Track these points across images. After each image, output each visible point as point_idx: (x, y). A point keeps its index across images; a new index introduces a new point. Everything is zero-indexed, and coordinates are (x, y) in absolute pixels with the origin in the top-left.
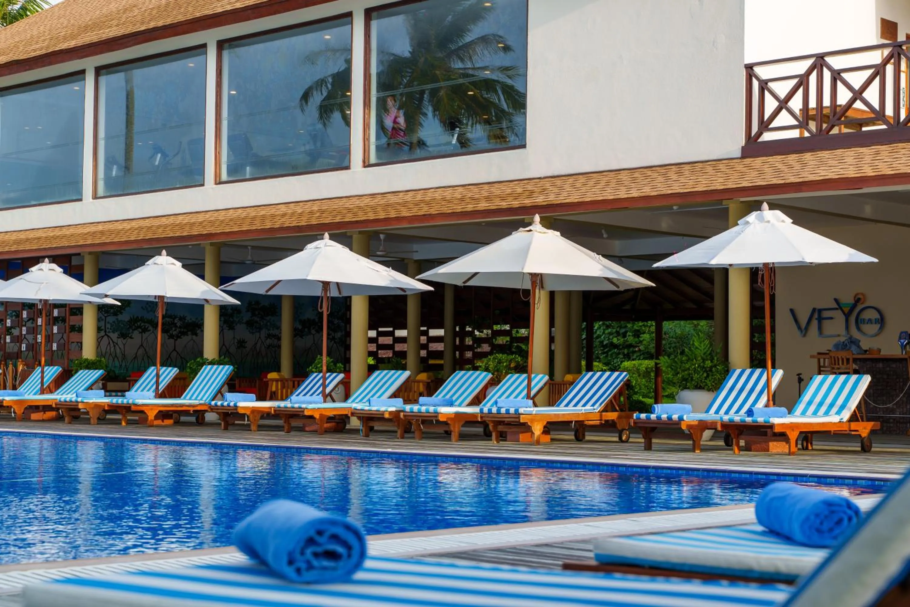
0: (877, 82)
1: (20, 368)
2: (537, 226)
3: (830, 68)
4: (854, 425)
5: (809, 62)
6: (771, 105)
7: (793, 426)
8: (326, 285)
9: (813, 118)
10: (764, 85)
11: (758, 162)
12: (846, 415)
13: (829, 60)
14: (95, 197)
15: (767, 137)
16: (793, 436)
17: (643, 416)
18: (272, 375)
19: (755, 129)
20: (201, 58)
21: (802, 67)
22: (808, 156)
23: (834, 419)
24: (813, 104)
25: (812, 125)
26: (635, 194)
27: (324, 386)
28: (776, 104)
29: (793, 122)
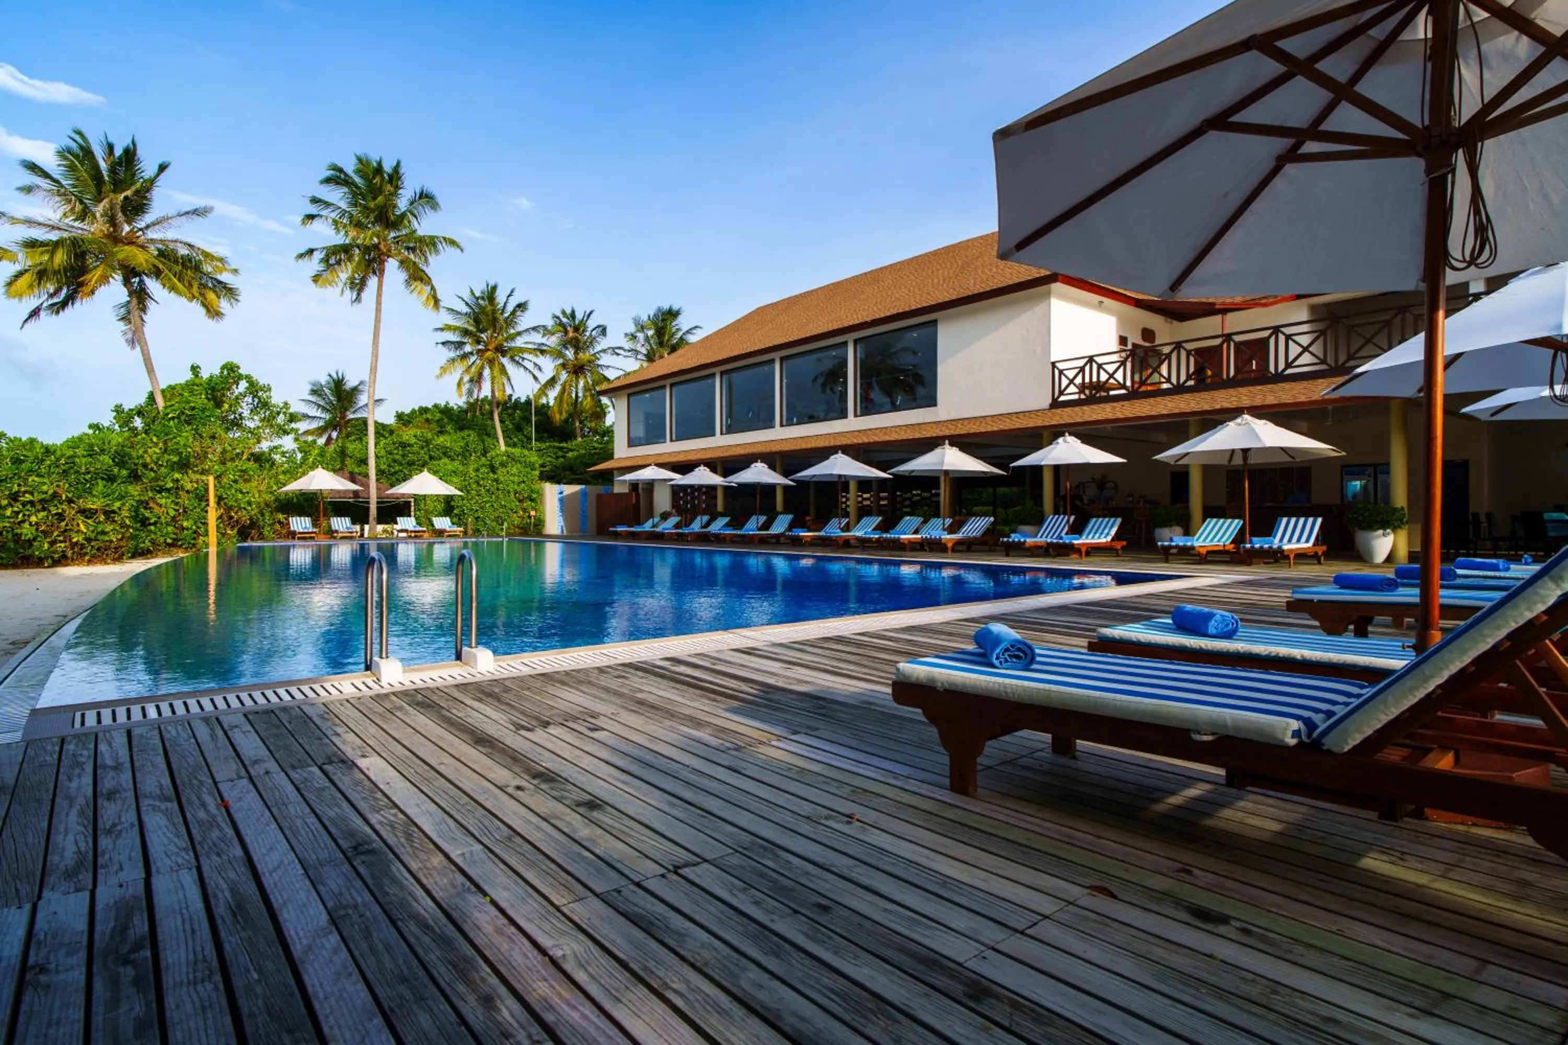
0: (1122, 368)
1: (688, 516)
2: (947, 446)
3: (1096, 363)
4: (1113, 544)
5: (1086, 360)
6: (1065, 382)
7: (1084, 544)
8: (840, 476)
9: (1087, 388)
10: (1061, 372)
11: (1059, 411)
12: (1109, 538)
13: (1096, 358)
14: (722, 434)
15: (1062, 398)
16: (1084, 549)
17: (1005, 539)
18: (808, 518)
19: (1056, 394)
20: (771, 366)
21: (1081, 363)
22: (1085, 408)
23: (1104, 540)
24: (1087, 380)
25: (1087, 392)
26: (996, 429)
27: (840, 523)
28: (1067, 382)
29: (1077, 390)
